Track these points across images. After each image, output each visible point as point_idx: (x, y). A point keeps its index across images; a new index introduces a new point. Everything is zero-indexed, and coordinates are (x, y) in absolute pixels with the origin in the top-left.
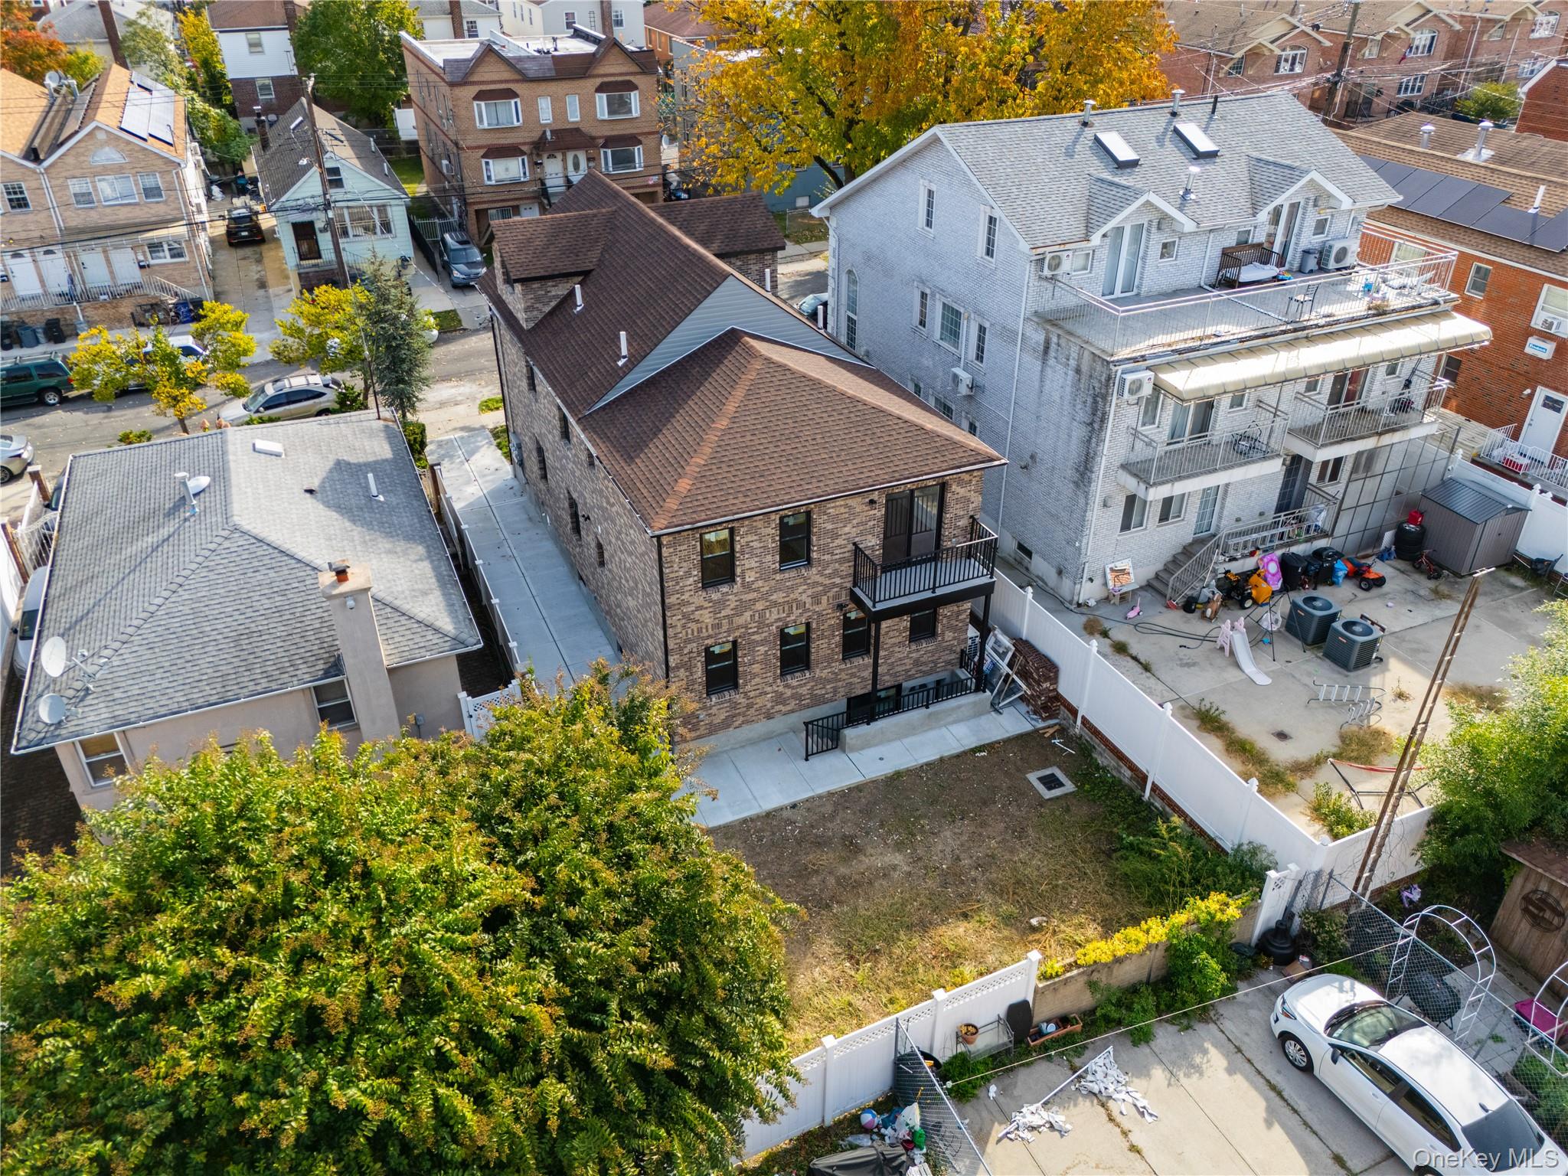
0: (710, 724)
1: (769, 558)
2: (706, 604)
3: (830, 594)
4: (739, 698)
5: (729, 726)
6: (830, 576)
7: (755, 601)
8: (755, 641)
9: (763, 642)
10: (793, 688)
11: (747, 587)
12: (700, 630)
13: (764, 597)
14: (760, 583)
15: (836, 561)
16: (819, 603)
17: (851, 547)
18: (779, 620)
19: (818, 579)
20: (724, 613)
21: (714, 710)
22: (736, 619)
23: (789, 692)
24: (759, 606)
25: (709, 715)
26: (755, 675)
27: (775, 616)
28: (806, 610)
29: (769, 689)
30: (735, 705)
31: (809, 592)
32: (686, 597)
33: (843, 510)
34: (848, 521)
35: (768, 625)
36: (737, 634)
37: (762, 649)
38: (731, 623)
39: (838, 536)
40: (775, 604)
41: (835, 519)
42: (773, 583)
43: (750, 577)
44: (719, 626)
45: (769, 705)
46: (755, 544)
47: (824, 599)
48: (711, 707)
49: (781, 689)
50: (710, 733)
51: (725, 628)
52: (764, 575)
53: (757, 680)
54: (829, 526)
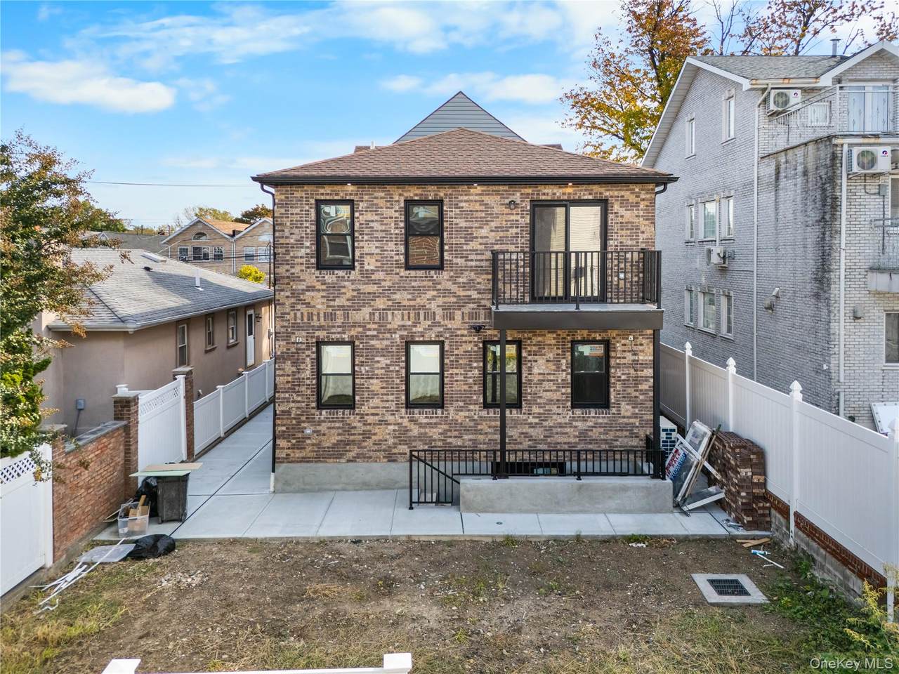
0: (318, 445)
1: (391, 246)
2: (319, 286)
3: (466, 310)
4: (354, 420)
5: (340, 456)
6: (464, 286)
7: (375, 296)
8: (373, 348)
9: (385, 352)
10: (421, 425)
11: (367, 276)
12: (310, 316)
13: (386, 293)
14: (381, 275)
15: (472, 269)
16: (452, 318)
17: (488, 255)
18: (403, 327)
19: (449, 285)
20: (338, 302)
21: (323, 428)
22: (352, 313)
23: (415, 430)
24: (380, 303)
25: (318, 432)
26: (374, 395)
27: (398, 322)
28: (438, 324)
29: (390, 418)
30: (348, 429)
31: (440, 301)
32: (296, 270)
33: (477, 207)
34: (484, 222)
35: (390, 331)
36: (353, 333)
37: (384, 361)
38: (346, 316)
39: (473, 238)
40: (398, 306)
41: (469, 215)
42: (396, 278)
43: (370, 263)
44: (331, 316)
45: (391, 441)
46: (376, 226)
47: (458, 315)
48: (320, 422)
49: (406, 422)
50: (318, 459)
51: (339, 321)
52: (386, 266)
53: (376, 402)
54: (463, 224)
